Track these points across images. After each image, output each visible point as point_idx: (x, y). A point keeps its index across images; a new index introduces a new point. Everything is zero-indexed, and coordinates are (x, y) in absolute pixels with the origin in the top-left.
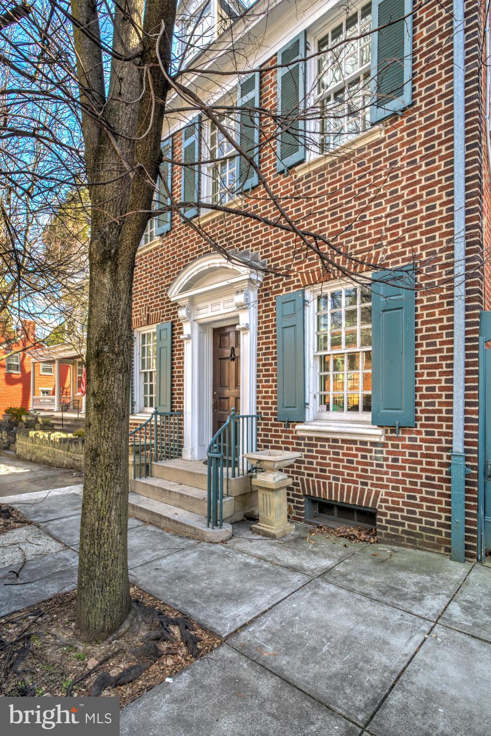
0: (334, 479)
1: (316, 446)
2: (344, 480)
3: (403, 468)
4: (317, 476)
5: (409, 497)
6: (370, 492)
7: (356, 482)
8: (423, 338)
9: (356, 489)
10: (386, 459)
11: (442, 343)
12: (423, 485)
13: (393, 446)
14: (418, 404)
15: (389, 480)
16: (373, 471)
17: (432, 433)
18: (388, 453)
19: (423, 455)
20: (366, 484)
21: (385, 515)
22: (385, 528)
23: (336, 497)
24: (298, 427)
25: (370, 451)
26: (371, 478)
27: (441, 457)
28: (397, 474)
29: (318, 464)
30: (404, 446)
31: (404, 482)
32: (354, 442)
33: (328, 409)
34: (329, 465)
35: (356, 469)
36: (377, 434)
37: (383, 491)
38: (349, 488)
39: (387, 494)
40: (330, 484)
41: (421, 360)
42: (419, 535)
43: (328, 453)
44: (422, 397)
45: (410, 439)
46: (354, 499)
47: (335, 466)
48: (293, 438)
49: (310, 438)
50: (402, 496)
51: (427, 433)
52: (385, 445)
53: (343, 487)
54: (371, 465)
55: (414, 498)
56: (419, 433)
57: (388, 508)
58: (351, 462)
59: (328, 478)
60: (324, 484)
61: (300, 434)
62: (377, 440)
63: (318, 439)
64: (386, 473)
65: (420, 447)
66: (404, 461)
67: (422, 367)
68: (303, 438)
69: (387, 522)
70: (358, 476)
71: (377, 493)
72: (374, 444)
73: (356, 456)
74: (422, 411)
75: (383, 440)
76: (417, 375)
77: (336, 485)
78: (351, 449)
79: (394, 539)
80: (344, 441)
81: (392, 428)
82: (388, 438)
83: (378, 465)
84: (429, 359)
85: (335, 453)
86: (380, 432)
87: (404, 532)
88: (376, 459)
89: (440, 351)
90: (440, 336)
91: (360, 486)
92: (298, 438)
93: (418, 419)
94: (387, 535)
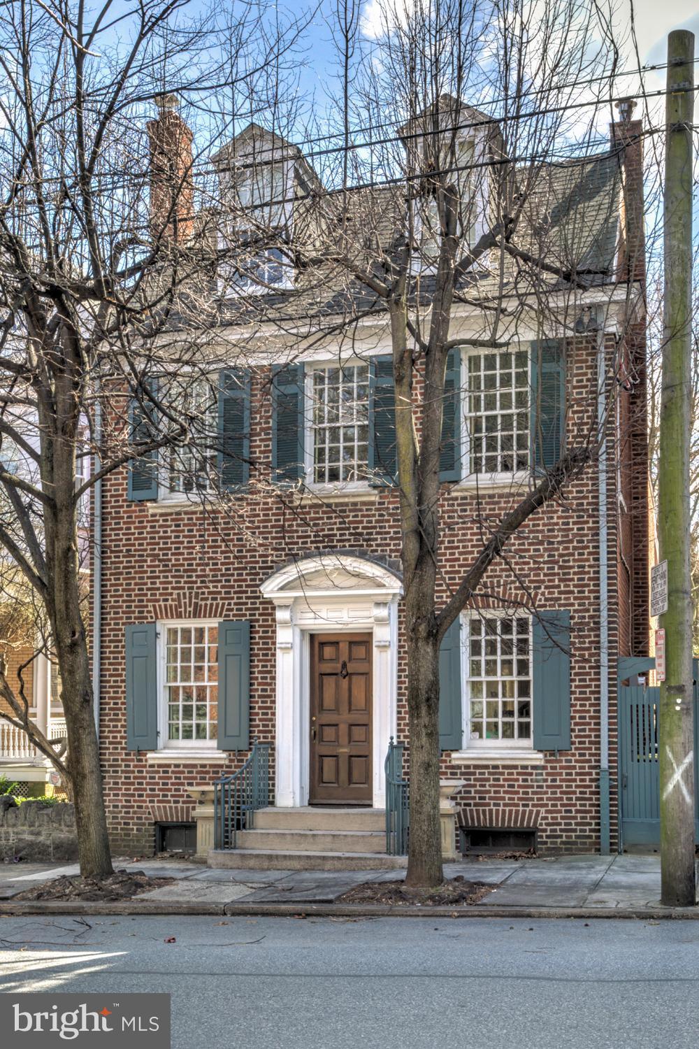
0: (495, 805)
1: (474, 774)
2: (505, 805)
3: (561, 787)
4: (476, 805)
5: (567, 811)
6: (531, 812)
7: (517, 805)
8: (576, 674)
9: (517, 812)
10: (546, 780)
11: (591, 680)
12: (577, 799)
13: (552, 768)
14: (573, 730)
15: (548, 799)
16: (533, 793)
17: (584, 755)
18: (548, 774)
19: (577, 774)
20: (527, 805)
21: (545, 831)
22: (546, 843)
23: (497, 824)
24: (454, 755)
25: (531, 774)
26: (532, 799)
27: (590, 774)
28: (555, 793)
29: (476, 792)
30: (561, 768)
31: (561, 799)
32: (515, 767)
33: (481, 736)
34: (489, 792)
35: (517, 793)
36: (538, 758)
37: (543, 810)
38: (510, 811)
39: (547, 812)
40: (491, 811)
41: (574, 693)
42: (575, 843)
43: (488, 780)
44: (576, 724)
45: (567, 761)
46: (516, 822)
47: (496, 792)
48: (447, 767)
49: (467, 767)
50: (560, 812)
51: (581, 755)
52: (544, 768)
53: (504, 811)
54: (532, 787)
55: (570, 811)
56: (574, 755)
57: (547, 824)
58: (513, 786)
59: (489, 805)
60: (484, 811)
61: (454, 763)
62: (538, 763)
63: (476, 767)
64: (546, 793)
65: (574, 767)
66: (561, 780)
67: (576, 699)
68: (459, 767)
69: (548, 837)
70: (519, 799)
71: (538, 812)
72: (534, 767)
73: (517, 780)
74: (576, 737)
75: (542, 763)
76: (572, 705)
77: (497, 811)
78: (512, 774)
79: (555, 852)
80: (505, 767)
81: (551, 753)
82: (547, 761)
83: (538, 787)
84: (581, 693)
85: (495, 780)
86: (541, 756)
87: (562, 843)
88: (537, 781)
89: (589, 686)
90: (589, 674)
91: (521, 808)
92: (453, 767)
93: (573, 743)
94: (548, 849)
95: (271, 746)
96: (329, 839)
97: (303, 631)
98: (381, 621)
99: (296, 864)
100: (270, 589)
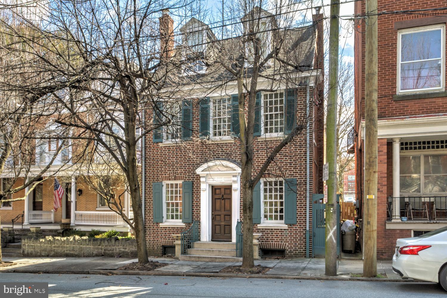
0: (272, 241)
1: (265, 231)
2: (275, 242)
3: (293, 236)
4: (265, 241)
5: (295, 244)
6: (283, 244)
7: (279, 242)
8: (299, 199)
9: (279, 244)
10: (288, 234)
11: (303, 201)
12: (299, 240)
13: (290, 230)
14: (297, 218)
15: (289, 240)
16: (284, 238)
17: (301, 226)
18: (289, 232)
19: (299, 232)
20: (282, 242)
21: (288, 250)
22: (288, 254)
23: (272, 248)
24: (258, 225)
25: (283, 232)
26: (284, 240)
27: (303, 232)
28: (291, 238)
29: (265, 237)
30: (293, 230)
31: (293, 240)
32: (278, 229)
33: (267, 219)
34: (270, 237)
35: (279, 238)
36: (286, 227)
37: (287, 243)
38: (277, 244)
39: (289, 244)
40: (270, 243)
41: (298, 205)
42: (298, 254)
43: (269, 233)
44: (298, 216)
45: (295, 228)
46: (278, 247)
47: (272, 237)
48: (256, 229)
49: (263, 229)
50: (293, 244)
51: (300, 226)
52: (288, 230)
53: (274, 244)
54: (284, 236)
55: (296, 244)
56: (298, 226)
57: (289, 248)
58: (277, 236)
59: (270, 241)
60: (268, 244)
61: (258, 228)
62: (286, 228)
63: (265, 229)
64: (288, 238)
65: (298, 230)
66: (293, 234)
67: (298, 207)
68: (260, 229)
69: (289, 252)
70: (280, 240)
71: (286, 244)
72: (285, 230)
73: (279, 234)
74: (298, 220)
75: (287, 228)
76: (297, 210)
77: (272, 244)
78: (277, 232)
79: (291, 257)
80: (275, 229)
81: (290, 225)
82: (289, 228)
83: (286, 236)
84: (300, 205)
85: (272, 233)
86: (287, 226)
87: (294, 254)
88: (285, 234)
89: (303, 203)
90: (303, 199)
91: (280, 243)
92: (258, 229)
93: (297, 222)
94: (289, 256)
95: (199, 222)
96: (218, 252)
97: (209, 185)
98: (235, 182)
99: (207, 260)
100: (199, 171)
